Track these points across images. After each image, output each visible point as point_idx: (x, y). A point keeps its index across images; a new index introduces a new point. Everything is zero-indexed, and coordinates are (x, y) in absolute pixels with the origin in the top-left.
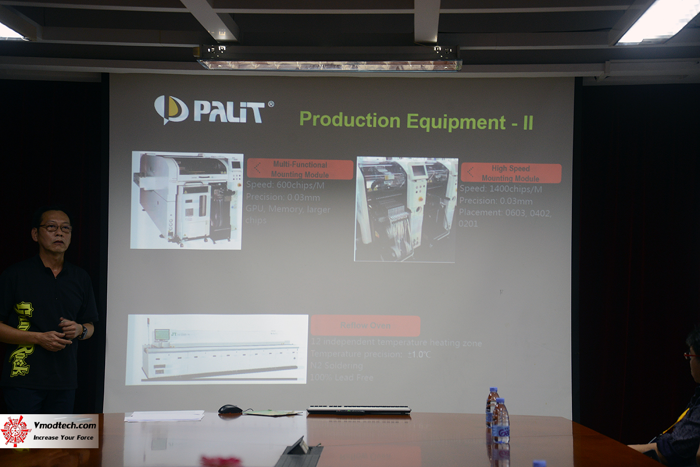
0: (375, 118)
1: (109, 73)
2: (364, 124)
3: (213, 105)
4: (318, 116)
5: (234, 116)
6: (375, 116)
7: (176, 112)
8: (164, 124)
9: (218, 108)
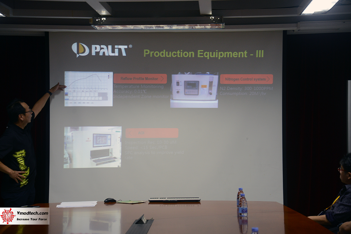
0: (182, 53)
1: (48, 32)
2: (176, 56)
3: (101, 47)
4: (153, 52)
5: (112, 53)
6: (182, 51)
7: (83, 51)
8: (77, 57)
9: (104, 49)
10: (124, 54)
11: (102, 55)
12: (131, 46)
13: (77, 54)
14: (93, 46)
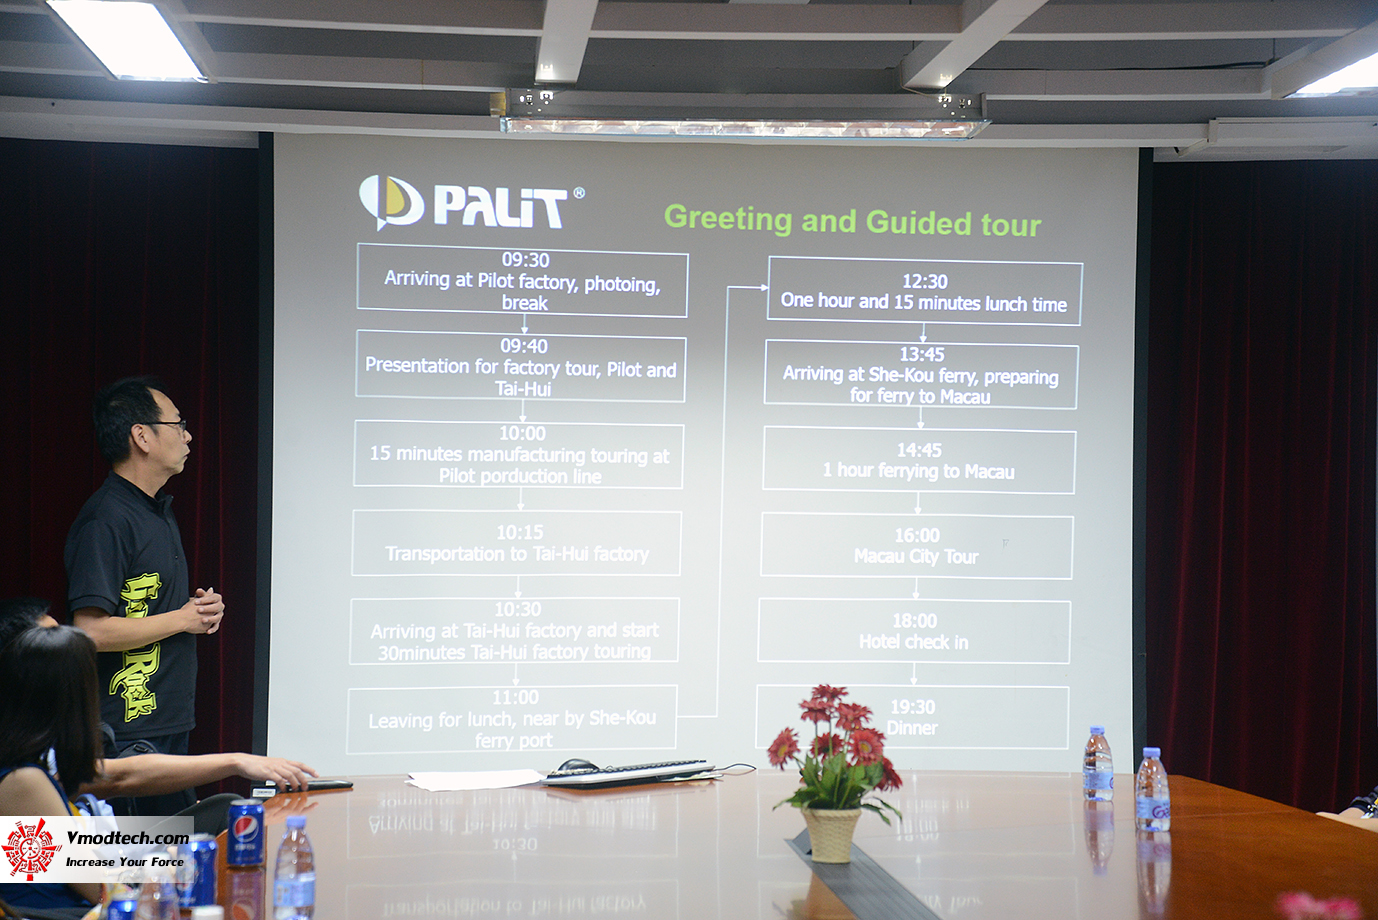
1: (272, 133)
3: (470, 194)
5: (510, 215)
7: (401, 206)
8: (378, 229)
9: (479, 200)
10: (555, 222)
11: (472, 223)
12: (579, 193)
13: (379, 219)
14: (438, 188)
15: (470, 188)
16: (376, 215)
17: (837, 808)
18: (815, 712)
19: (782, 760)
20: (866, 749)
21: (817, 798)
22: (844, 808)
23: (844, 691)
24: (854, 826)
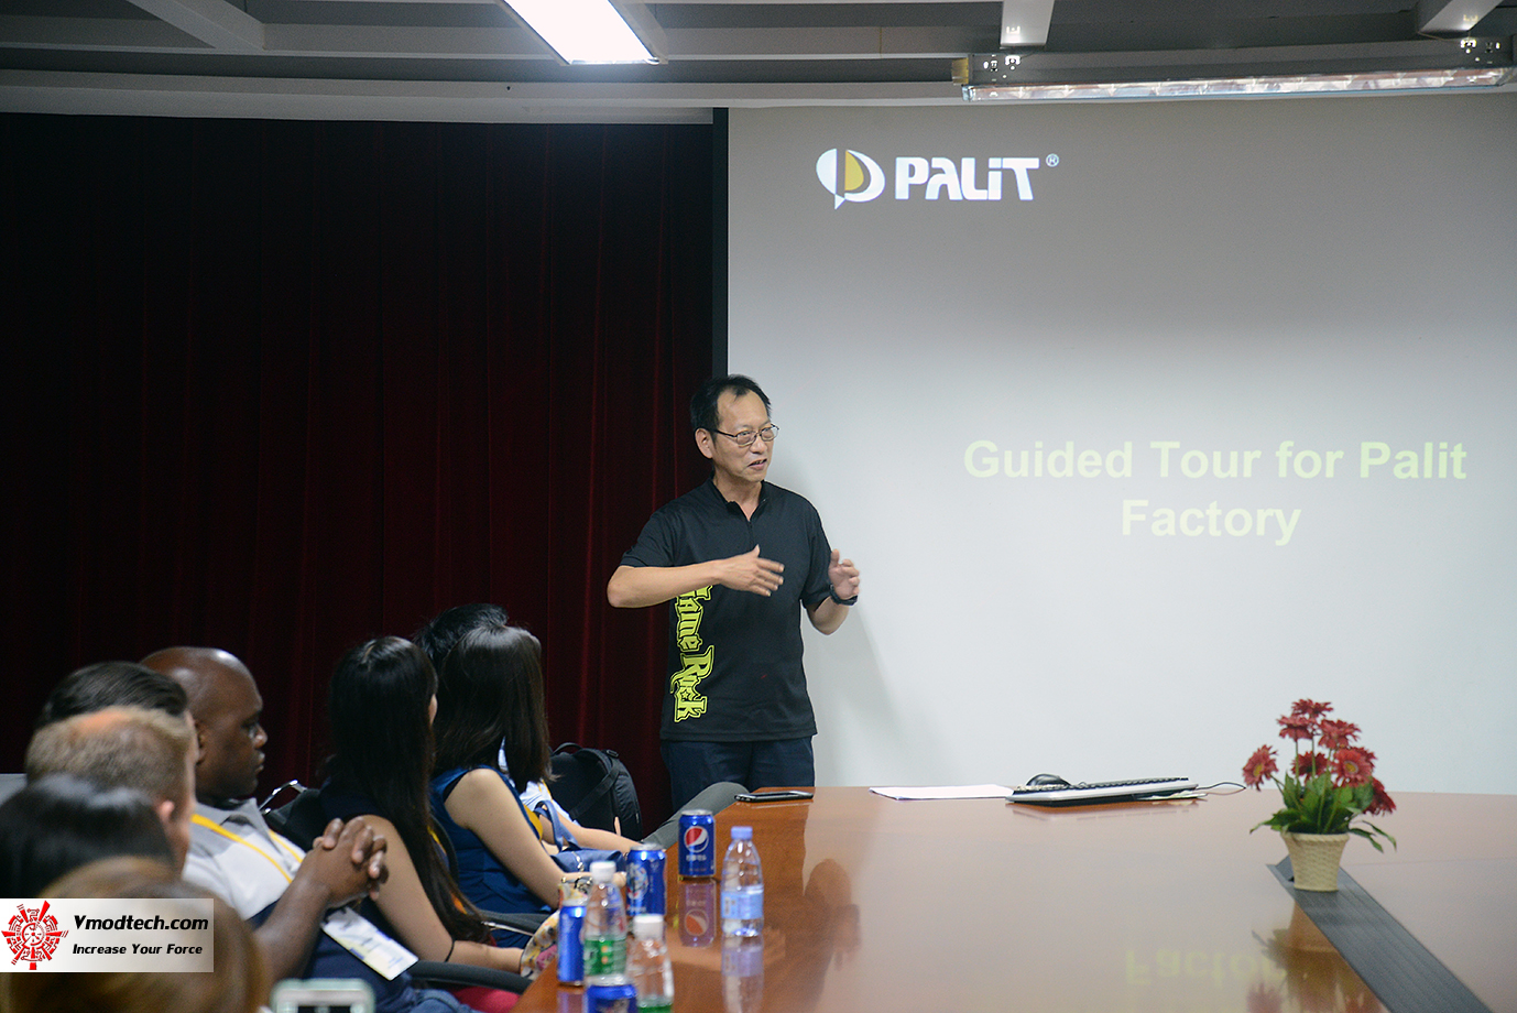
1: (727, 109)
3: (934, 166)
5: (977, 188)
7: (860, 181)
8: (836, 207)
9: (943, 172)
10: (1025, 193)
11: (936, 197)
12: (1053, 160)
13: (837, 197)
14: (899, 160)
15: (934, 160)
16: (833, 191)
17: (1321, 833)
18: (1294, 729)
19: (1257, 779)
20: (1353, 769)
21: (1297, 821)
22: (1329, 832)
23: (1328, 706)
24: (1341, 852)
